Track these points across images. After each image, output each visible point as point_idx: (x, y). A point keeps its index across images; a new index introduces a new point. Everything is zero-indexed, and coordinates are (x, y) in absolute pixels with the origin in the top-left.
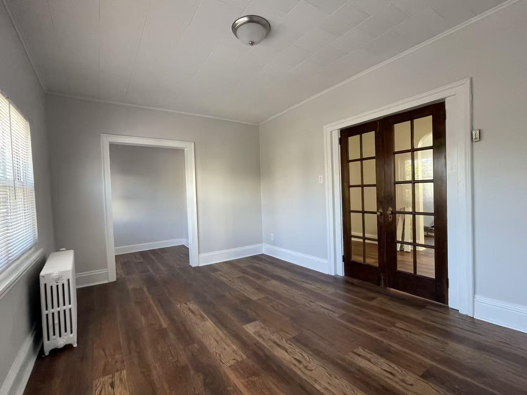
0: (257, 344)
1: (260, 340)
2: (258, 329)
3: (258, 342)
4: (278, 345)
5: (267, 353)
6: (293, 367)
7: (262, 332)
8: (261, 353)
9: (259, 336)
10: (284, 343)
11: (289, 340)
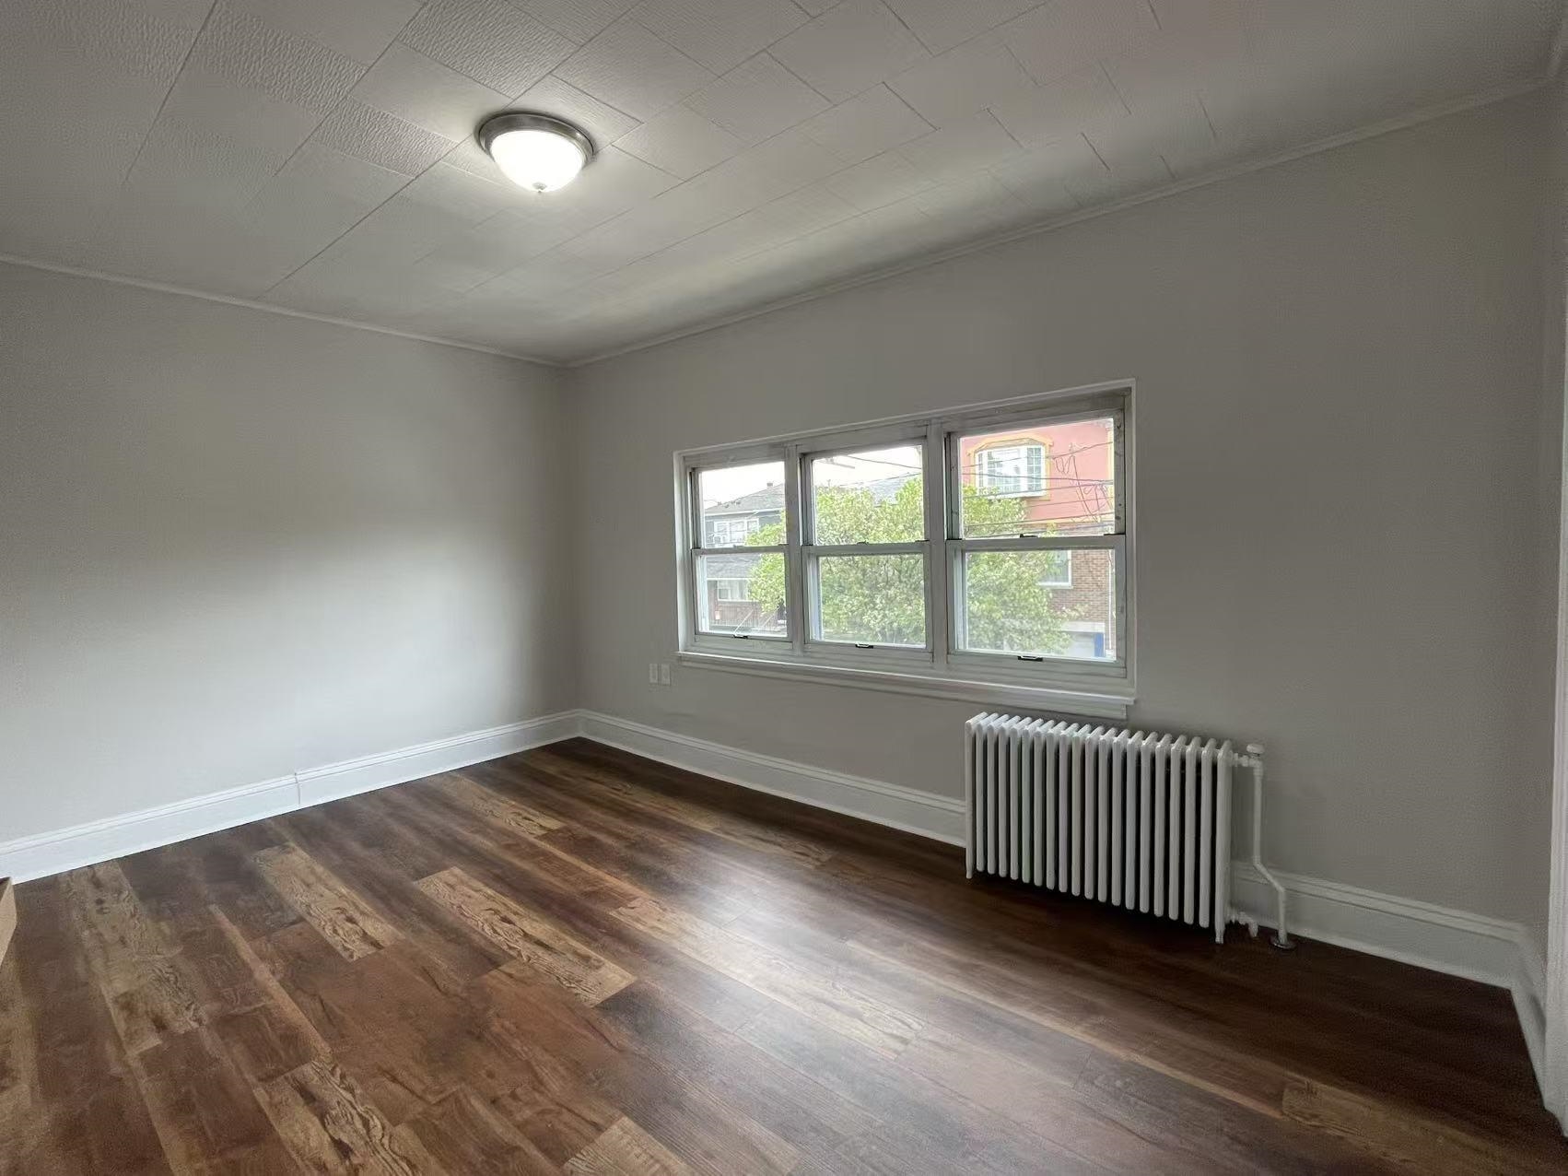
0: (590, 940)
1: (584, 949)
2: (591, 979)
3: (588, 944)
4: (540, 943)
5: (567, 927)
6: (520, 909)
7: (578, 971)
8: (581, 924)
9: (586, 959)
10: (525, 949)
11: (512, 957)
